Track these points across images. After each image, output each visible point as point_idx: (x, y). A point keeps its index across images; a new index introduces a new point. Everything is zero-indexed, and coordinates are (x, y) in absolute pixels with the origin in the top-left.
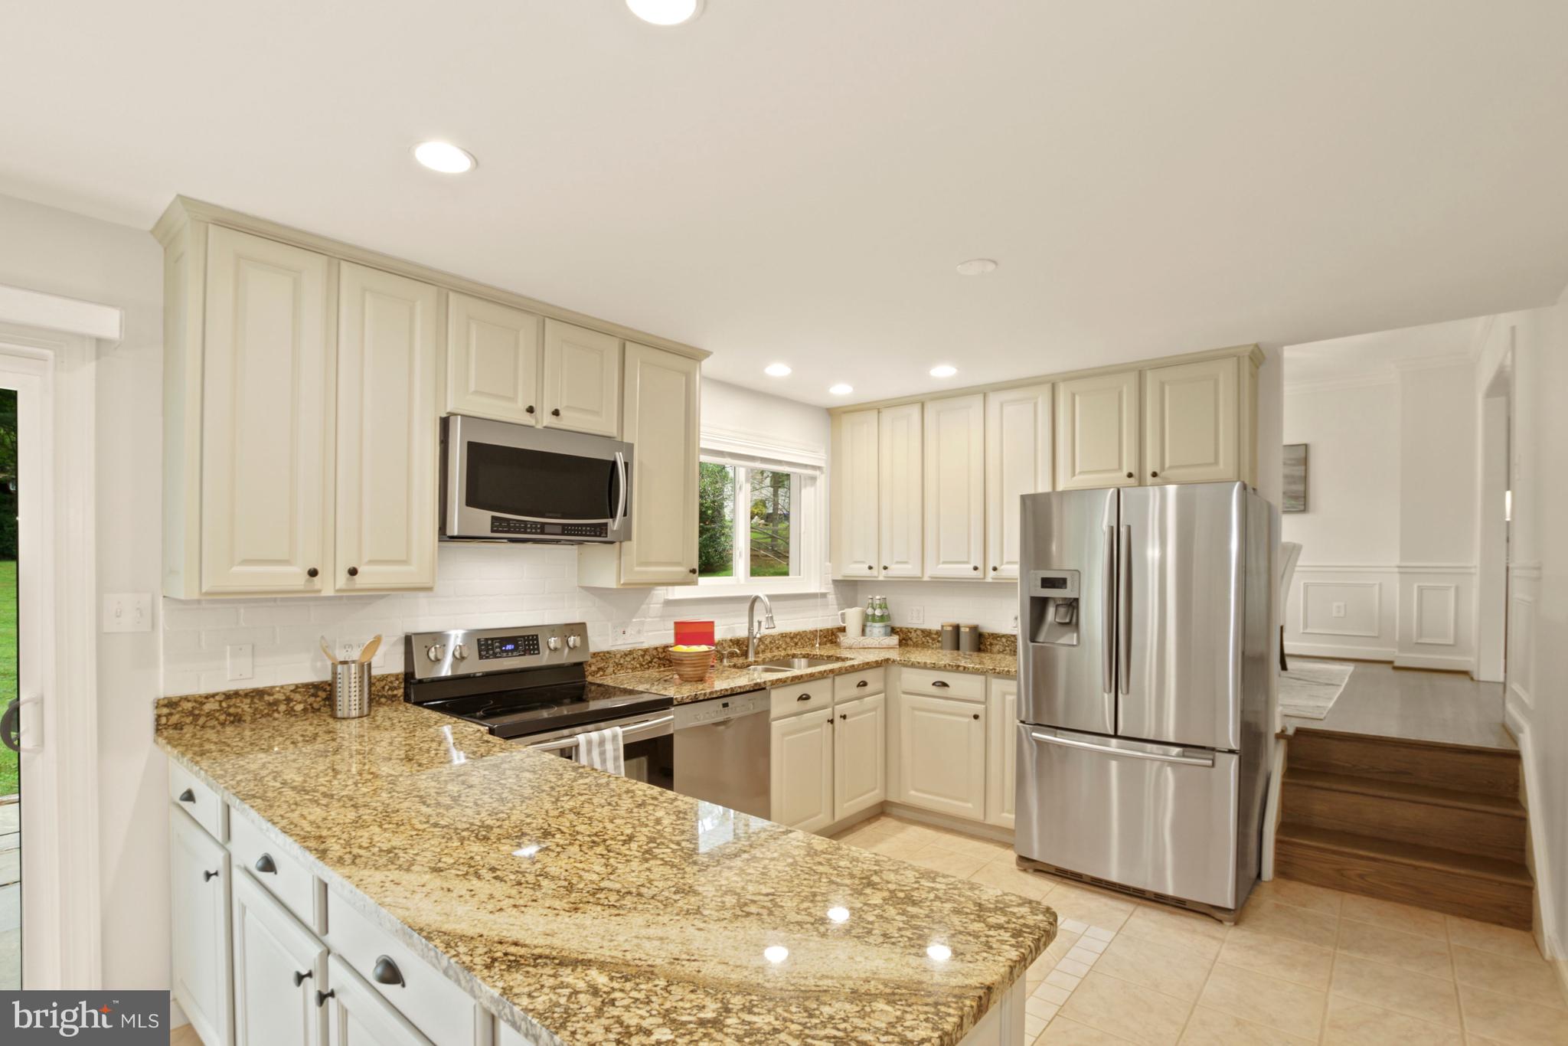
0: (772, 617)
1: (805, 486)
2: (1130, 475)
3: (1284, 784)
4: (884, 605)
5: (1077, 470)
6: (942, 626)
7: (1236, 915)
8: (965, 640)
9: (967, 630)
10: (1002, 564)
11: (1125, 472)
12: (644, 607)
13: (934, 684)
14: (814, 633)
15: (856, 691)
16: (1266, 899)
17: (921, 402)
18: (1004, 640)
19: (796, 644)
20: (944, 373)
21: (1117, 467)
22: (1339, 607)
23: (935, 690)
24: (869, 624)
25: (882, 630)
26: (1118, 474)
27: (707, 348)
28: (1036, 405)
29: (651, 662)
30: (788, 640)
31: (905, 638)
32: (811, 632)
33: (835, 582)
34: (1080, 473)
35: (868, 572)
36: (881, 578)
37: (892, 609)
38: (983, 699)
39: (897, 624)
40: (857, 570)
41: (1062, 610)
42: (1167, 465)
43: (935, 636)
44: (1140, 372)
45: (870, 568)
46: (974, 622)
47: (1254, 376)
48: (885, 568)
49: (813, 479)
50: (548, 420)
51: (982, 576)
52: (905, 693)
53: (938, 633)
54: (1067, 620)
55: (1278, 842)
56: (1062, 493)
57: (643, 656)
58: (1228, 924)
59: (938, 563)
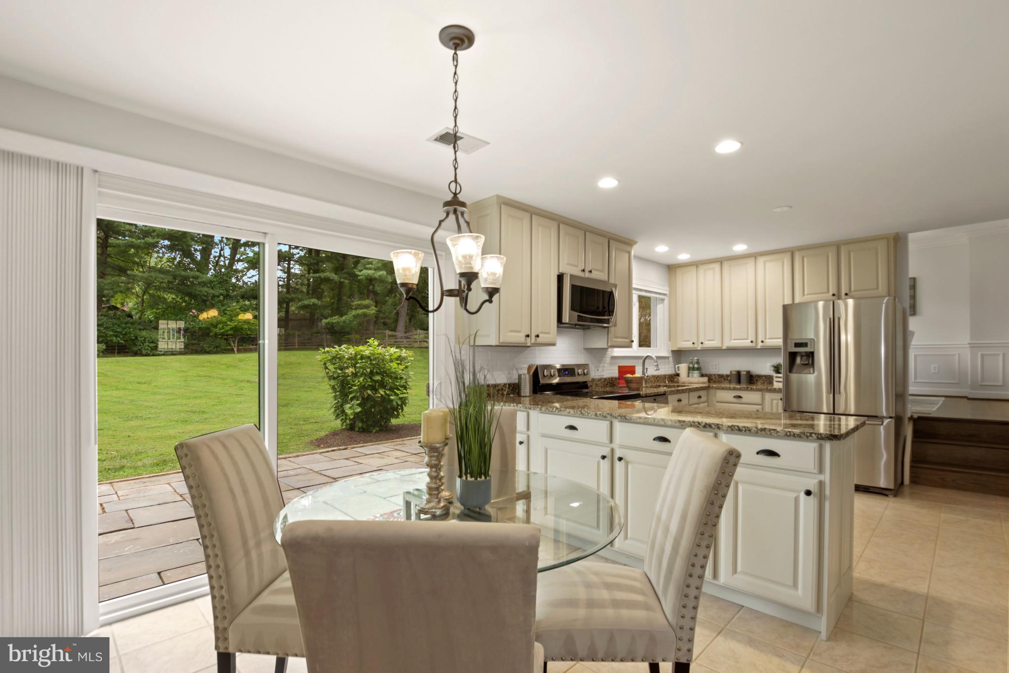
0: (657, 365)
1: (659, 304)
2: (834, 295)
3: (913, 442)
4: (698, 363)
5: (806, 293)
6: (731, 372)
7: (896, 491)
8: (743, 379)
9: (745, 373)
10: (766, 339)
11: (831, 293)
12: (604, 359)
13: (734, 397)
14: (665, 376)
15: (696, 400)
16: (906, 490)
17: (721, 261)
18: (764, 378)
19: (658, 381)
20: (740, 248)
21: (826, 291)
22: (935, 367)
23: (735, 400)
24: (691, 372)
25: (698, 375)
26: (828, 295)
27: (636, 240)
28: (783, 262)
29: (607, 384)
30: (655, 379)
31: (711, 378)
32: (664, 375)
33: (673, 352)
34: (808, 294)
35: (692, 346)
36: (699, 348)
37: (702, 365)
38: (761, 403)
39: (704, 372)
40: (687, 345)
41: (804, 358)
42: (853, 289)
43: (725, 377)
44: (838, 246)
45: (693, 343)
46: (748, 369)
47: (895, 247)
48: (702, 343)
49: (663, 300)
50: (587, 275)
51: (755, 345)
52: (718, 402)
53: (727, 376)
54: (807, 363)
55: (912, 467)
56: (800, 304)
57: (605, 381)
58: (890, 496)
59: (731, 340)
